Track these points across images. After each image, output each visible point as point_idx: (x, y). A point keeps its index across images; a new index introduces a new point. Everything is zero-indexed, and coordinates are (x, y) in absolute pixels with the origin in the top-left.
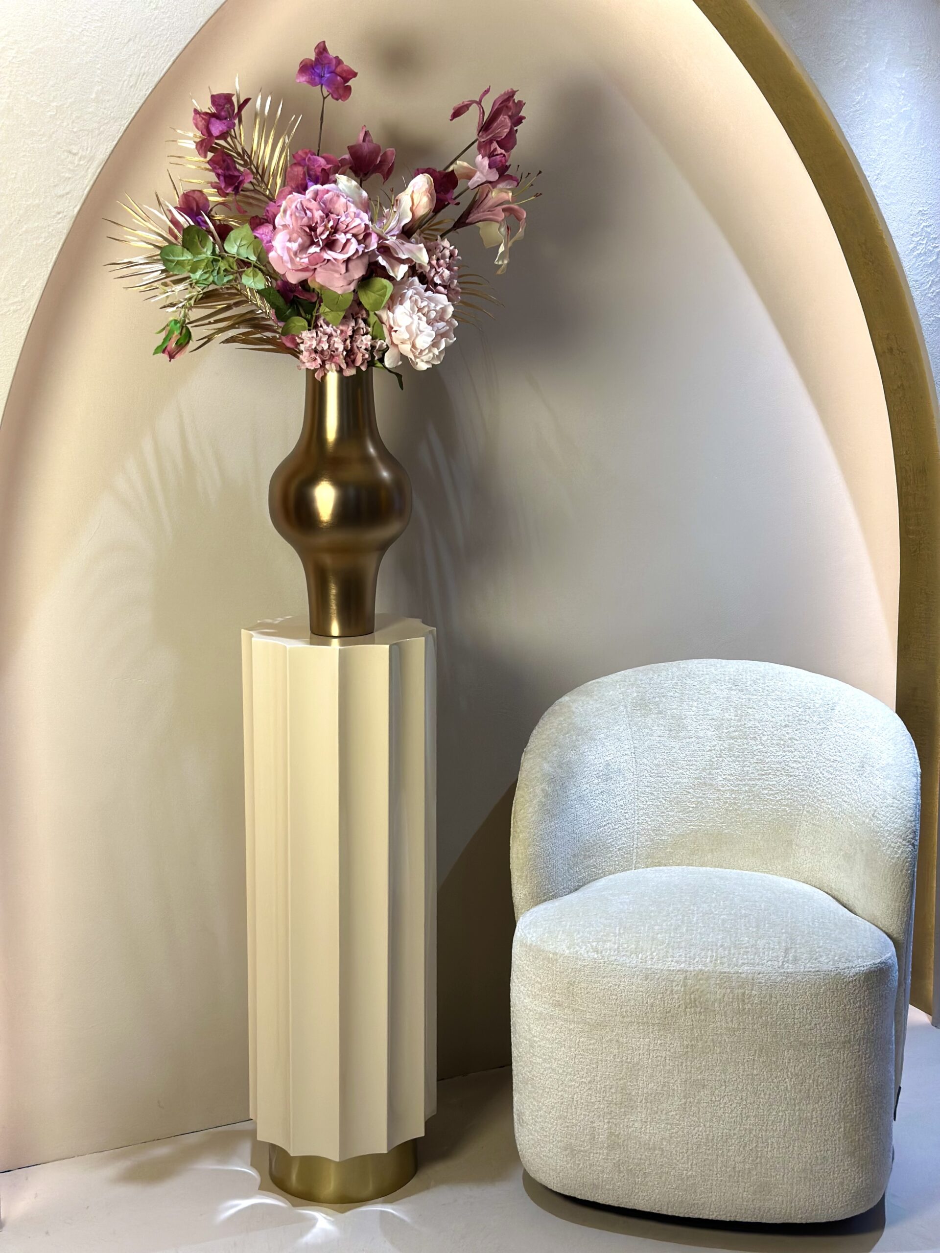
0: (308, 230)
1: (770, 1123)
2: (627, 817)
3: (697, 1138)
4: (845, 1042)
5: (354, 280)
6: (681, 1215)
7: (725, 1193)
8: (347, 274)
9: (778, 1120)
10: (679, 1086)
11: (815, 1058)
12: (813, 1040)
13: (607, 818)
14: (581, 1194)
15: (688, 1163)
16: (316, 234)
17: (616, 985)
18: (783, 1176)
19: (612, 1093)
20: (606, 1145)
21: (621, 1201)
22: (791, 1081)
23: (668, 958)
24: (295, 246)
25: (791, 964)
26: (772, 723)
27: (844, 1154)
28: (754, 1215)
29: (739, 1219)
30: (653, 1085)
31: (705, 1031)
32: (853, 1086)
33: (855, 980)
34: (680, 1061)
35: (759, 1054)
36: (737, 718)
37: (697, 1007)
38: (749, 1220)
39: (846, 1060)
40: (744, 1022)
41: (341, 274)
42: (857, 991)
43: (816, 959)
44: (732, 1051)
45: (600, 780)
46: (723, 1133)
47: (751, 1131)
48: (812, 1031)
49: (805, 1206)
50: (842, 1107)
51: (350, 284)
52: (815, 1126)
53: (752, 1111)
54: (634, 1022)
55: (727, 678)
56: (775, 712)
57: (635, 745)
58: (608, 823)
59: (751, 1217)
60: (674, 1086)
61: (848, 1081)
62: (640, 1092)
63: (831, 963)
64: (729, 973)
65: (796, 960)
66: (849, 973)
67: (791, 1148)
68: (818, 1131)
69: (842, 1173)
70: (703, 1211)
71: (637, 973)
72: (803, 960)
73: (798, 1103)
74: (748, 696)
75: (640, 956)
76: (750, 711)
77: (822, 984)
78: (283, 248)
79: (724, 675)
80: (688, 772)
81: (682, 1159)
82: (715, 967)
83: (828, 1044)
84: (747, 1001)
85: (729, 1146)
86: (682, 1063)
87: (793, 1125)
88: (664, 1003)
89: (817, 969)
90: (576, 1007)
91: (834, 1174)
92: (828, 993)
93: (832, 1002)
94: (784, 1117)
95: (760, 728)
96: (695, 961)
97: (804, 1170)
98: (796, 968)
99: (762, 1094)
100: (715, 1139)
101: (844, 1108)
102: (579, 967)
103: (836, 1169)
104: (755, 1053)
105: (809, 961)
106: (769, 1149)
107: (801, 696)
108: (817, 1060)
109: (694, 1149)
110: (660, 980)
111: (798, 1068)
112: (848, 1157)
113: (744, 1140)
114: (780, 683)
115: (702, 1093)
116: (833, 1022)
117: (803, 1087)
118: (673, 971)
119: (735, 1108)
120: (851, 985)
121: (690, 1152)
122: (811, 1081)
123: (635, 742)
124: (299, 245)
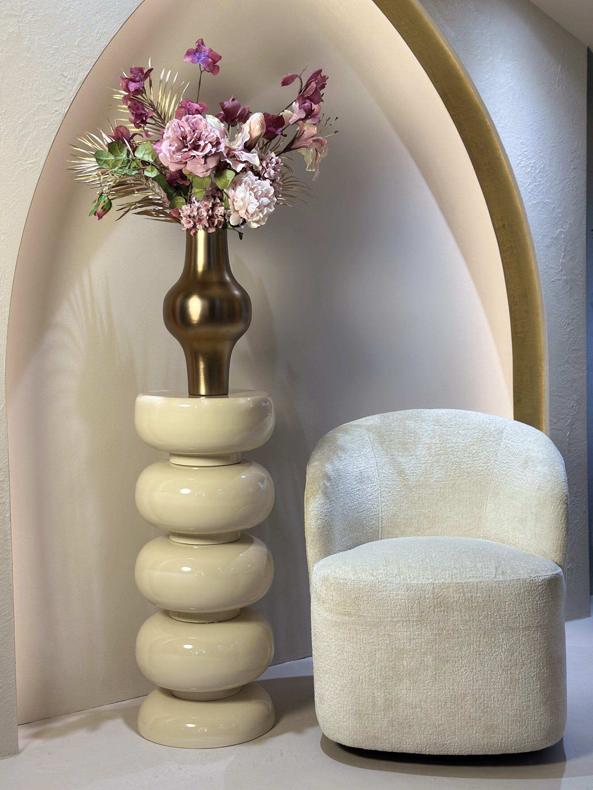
0: (181, 139)
1: (492, 684)
2: (375, 507)
3: (444, 698)
4: (537, 627)
5: (210, 169)
6: (435, 754)
7: (464, 735)
8: (205, 165)
9: (497, 682)
10: (431, 663)
11: (519, 638)
12: (518, 625)
13: (363, 506)
14: (366, 745)
15: (439, 716)
16: (186, 141)
17: (387, 596)
18: (502, 720)
19: (386, 671)
20: (383, 709)
21: (394, 747)
22: (504, 654)
23: (420, 576)
24: (173, 149)
25: (501, 576)
26: (463, 444)
27: (540, 703)
28: (484, 748)
29: (474, 753)
30: (414, 663)
31: (448, 624)
32: (544, 657)
33: (542, 584)
34: (432, 645)
35: (483, 637)
36: (440, 442)
37: (441, 607)
38: (480, 753)
39: (539, 639)
40: (473, 615)
41: (201, 165)
42: (544, 592)
43: (516, 572)
44: (465, 636)
45: (357, 482)
46: (461, 693)
47: (480, 689)
48: (517, 619)
49: (517, 740)
50: (538, 670)
51: (207, 171)
52: (521, 684)
53: (480, 676)
54: (400, 621)
55: (432, 419)
56: (465, 437)
57: (377, 461)
58: (364, 510)
59: (482, 751)
60: (427, 663)
61: (541, 653)
62: (405, 669)
63: (526, 574)
64: (461, 583)
65: (503, 573)
66: (538, 580)
67: (506, 701)
68: (523, 688)
69: (540, 716)
70: (450, 749)
71: (401, 587)
72: (508, 573)
73: (509, 670)
74: (446, 428)
75: (402, 576)
76: (448, 438)
77: (522, 587)
78: (166, 150)
79: (429, 417)
80: (411, 478)
81: (435, 713)
82: (452, 580)
83: (528, 628)
84: (474, 601)
85: (466, 702)
86: (433, 646)
87: (507, 684)
88: (420, 606)
89: (518, 578)
90: (361, 614)
91: (535, 717)
92: (526, 593)
93: (529, 599)
94: (501, 679)
95: (456, 448)
96: (438, 577)
97: (515, 715)
98: (504, 578)
99: (486, 664)
100: (457, 697)
101: (539, 671)
102: (362, 586)
103: (536, 714)
104: (481, 636)
105: (512, 574)
106: (492, 702)
107: (480, 426)
108: (520, 638)
109: (443, 705)
110: (417, 590)
111: (508, 645)
112: (543, 705)
113: (475, 697)
114: (466, 420)
115: (447, 666)
116: (530, 613)
117: (512, 658)
118: (425, 584)
119: (469, 675)
120: (540, 587)
121: (440, 708)
122: (517, 654)
123: (377, 459)
124: (176, 147)
